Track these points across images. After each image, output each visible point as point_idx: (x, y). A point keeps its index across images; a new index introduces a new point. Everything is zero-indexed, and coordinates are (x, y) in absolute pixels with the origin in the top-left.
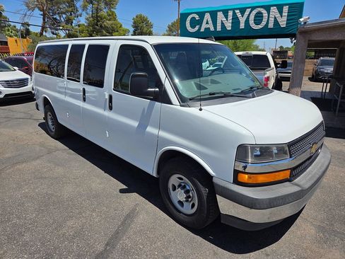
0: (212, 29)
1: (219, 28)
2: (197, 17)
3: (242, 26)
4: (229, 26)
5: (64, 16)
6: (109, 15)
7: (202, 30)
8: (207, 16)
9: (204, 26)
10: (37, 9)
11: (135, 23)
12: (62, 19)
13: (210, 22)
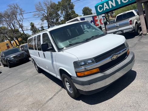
0: (108, 8)
1: (111, 7)
2: (101, 6)
3: (120, 3)
4: (114, 5)
5: (55, 19)
6: (72, 12)
7: (104, 10)
8: (105, 4)
9: (105, 8)
10: (45, 20)
11: (83, 12)
12: (54, 21)
13: (107, 6)
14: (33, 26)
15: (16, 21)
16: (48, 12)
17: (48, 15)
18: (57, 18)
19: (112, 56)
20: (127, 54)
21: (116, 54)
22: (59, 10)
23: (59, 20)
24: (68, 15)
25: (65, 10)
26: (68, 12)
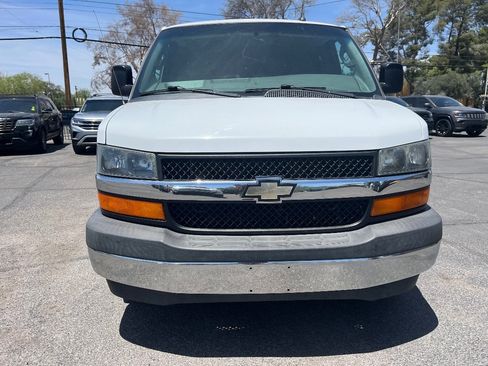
16: (390, 17)
17: (384, 28)
18: (416, 43)
19: (254, 182)
20: (373, 213)
21: (284, 181)
22: (434, 18)
23: (419, 52)
24: (464, 40)
25: (457, 21)
26: (466, 29)
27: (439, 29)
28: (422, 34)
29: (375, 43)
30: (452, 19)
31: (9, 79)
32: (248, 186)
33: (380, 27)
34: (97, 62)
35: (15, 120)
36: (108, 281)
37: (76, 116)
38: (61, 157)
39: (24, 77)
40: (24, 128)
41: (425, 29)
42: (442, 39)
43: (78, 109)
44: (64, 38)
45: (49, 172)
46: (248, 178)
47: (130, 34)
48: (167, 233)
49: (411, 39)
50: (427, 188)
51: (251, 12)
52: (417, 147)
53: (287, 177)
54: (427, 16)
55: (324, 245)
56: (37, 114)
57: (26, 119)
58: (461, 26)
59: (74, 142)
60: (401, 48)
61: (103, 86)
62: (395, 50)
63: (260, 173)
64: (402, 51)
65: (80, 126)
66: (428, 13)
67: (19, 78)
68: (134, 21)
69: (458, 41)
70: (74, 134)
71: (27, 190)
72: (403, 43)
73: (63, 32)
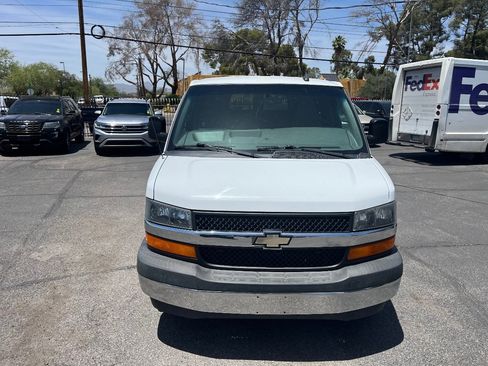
10: (384, 38)
14: (339, 48)
15: (291, 23)
16: (405, 13)
17: (399, 24)
18: (431, 39)
19: (262, 234)
20: (349, 258)
21: (283, 234)
22: (450, 14)
23: (434, 49)
24: (479, 37)
25: (474, 18)
26: (482, 26)
27: (455, 26)
28: (437, 30)
29: (389, 38)
30: (468, 16)
31: (26, 69)
32: (258, 237)
33: (395, 22)
34: (112, 53)
35: (42, 122)
36: (152, 299)
37: (99, 120)
38: (84, 158)
39: (42, 66)
40: (51, 130)
41: (441, 25)
42: (458, 36)
43: (99, 112)
44: (82, 34)
45: (76, 177)
46: (258, 230)
47: (145, 26)
48: (198, 269)
49: (426, 36)
50: (394, 237)
51: (265, 6)
52: (384, 209)
53: (286, 231)
54: (443, 13)
55: (311, 282)
56: (62, 117)
57: (52, 121)
58: (478, 24)
59: (96, 145)
60: (415, 44)
61: (117, 76)
62: (410, 45)
63: (266, 227)
64: (416, 47)
65: (102, 130)
66: (444, 9)
67: (35, 68)
68: (149, 13)
69: (474, 38)
70: (97, 137)
71: (61, 197)
72: (418, 39)
73: (82, 29)
